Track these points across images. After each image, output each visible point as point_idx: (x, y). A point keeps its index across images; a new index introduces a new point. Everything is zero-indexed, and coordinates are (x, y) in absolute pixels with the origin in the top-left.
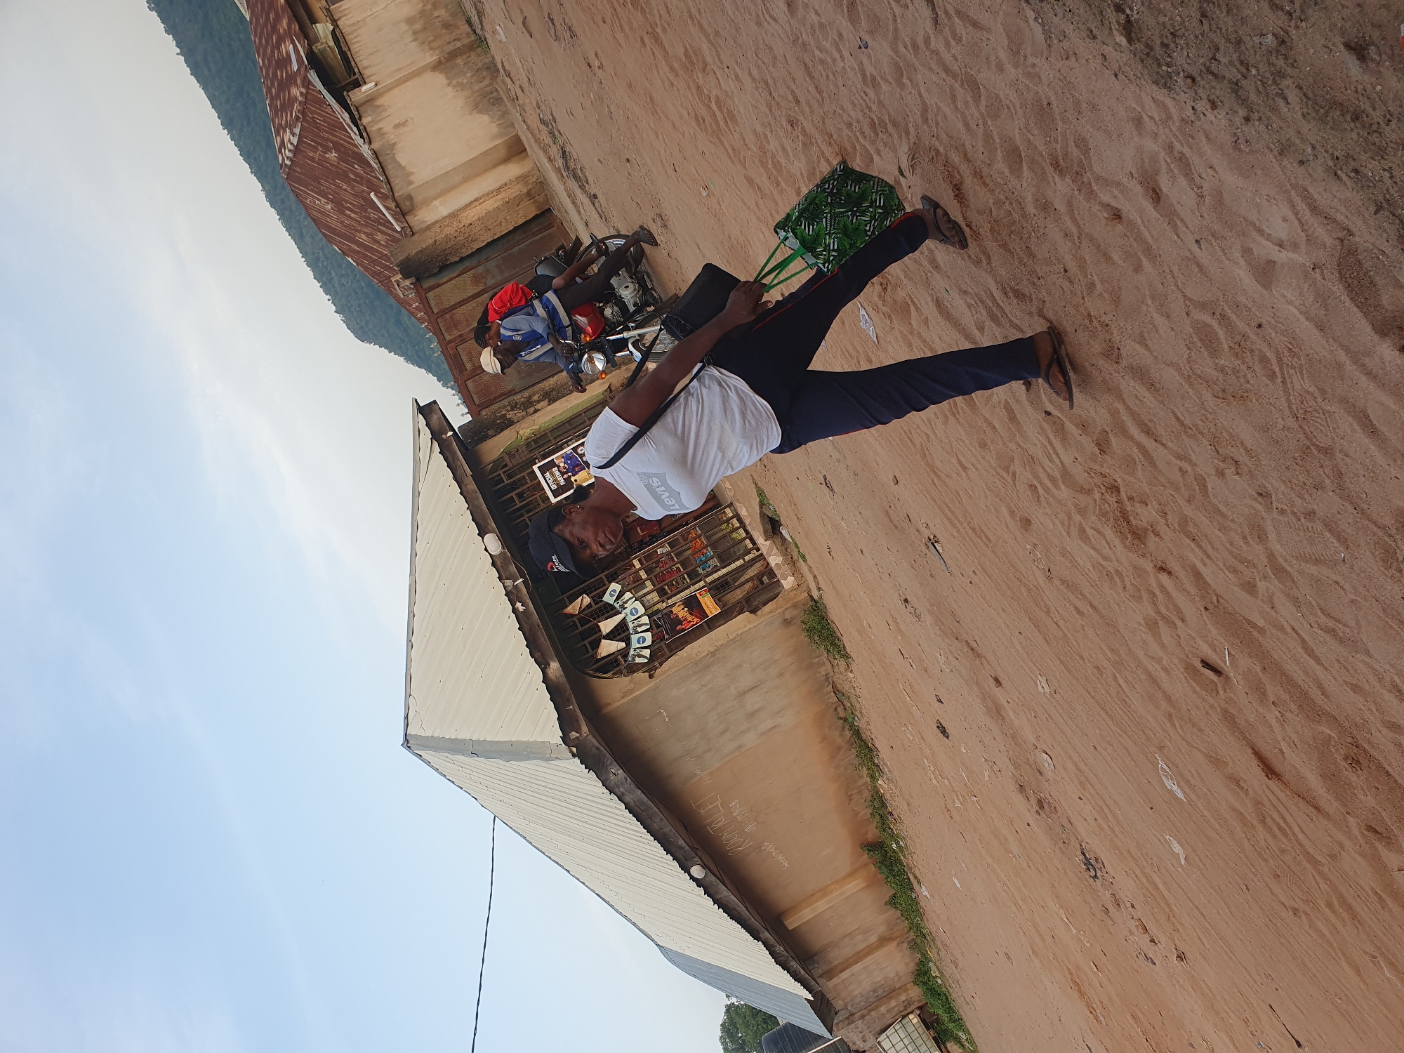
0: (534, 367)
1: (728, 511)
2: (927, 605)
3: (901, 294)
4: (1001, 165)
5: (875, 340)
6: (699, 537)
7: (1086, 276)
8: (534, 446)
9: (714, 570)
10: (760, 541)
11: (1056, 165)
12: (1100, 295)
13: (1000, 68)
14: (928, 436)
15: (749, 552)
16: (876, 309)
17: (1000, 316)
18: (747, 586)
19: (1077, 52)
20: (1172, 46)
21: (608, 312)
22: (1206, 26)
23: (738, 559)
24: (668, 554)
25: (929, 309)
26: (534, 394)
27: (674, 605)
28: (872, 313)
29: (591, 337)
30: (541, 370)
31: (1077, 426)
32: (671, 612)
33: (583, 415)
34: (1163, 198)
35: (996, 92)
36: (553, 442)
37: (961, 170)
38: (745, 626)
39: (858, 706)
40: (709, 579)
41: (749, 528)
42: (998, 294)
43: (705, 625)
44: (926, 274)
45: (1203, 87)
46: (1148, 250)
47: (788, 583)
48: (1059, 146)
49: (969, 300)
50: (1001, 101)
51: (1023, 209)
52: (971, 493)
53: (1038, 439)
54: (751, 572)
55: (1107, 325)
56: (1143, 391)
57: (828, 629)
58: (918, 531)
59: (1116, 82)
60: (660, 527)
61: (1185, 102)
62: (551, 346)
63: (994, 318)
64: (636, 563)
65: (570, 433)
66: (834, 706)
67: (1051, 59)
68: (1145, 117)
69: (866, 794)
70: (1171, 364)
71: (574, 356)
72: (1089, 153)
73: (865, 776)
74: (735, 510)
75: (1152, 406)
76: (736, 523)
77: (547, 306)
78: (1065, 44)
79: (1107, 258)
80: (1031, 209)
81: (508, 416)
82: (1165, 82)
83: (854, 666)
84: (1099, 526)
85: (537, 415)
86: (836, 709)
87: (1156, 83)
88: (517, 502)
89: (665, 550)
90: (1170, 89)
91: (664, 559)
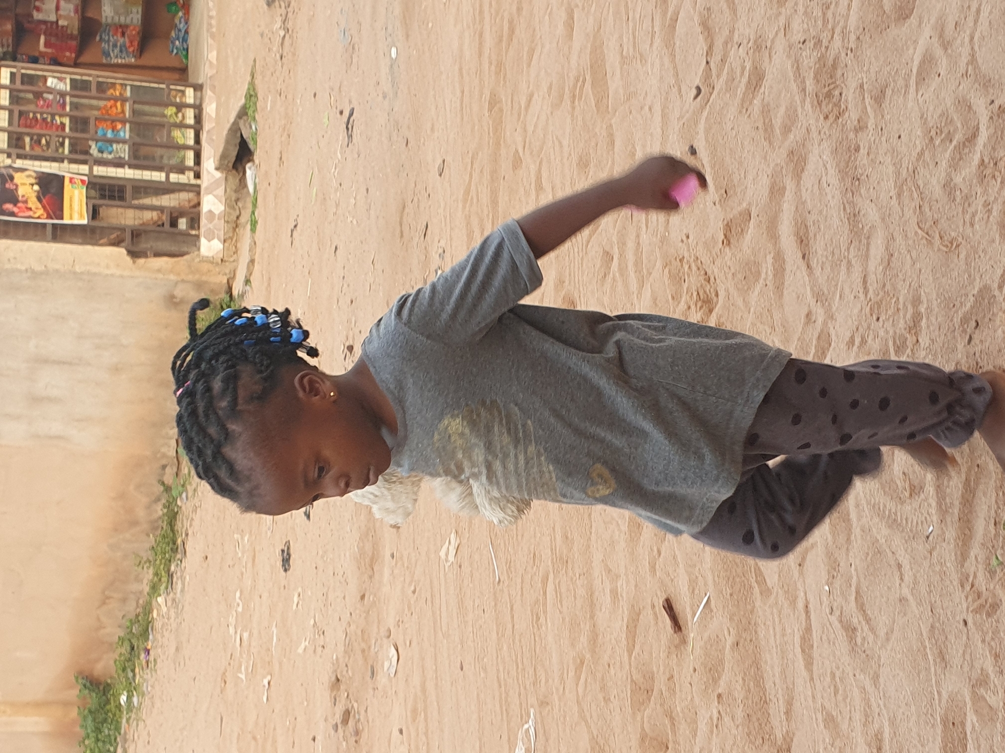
1: (190, 92)
6: (124, 100)
9: (116, 161)
10: (209, 164)
15: (181, 170)
18: (148, 216)
23: (160, 169)
24: (63, 94)
27: (22, 170)
32: (12, 178)
38: (108, 267)
40: (99, 170)
41: (204, 137)
43: (49, 229)
54: (167, 201)
60: (77, 57)
74: (201, 99)
76: (189, 116)
89: (60, 86)
91: (50, 97)
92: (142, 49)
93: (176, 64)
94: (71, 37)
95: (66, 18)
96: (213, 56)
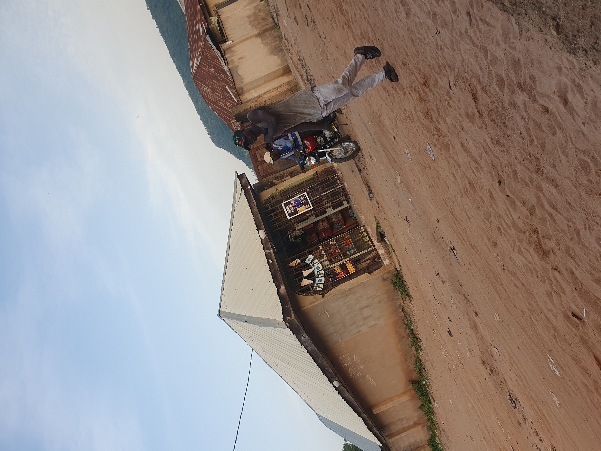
0: (286, 162)
1: (362, 228)
2: (448, 277)
3: (446, 140)
4: (495, 86)
5: (433, 159)
6: (349, 239)
7: (530, 137)
8: (283, 195)
9: (354, 253)
10: (375, 243)
11: (520, 87)
12: (536, 145)
13: (498, 44)
14: (454, 202)
15: (370, 247)
16: (435, 146)
17: (489, 152)
18: (368, 262)
19: (533, 37)
20: (577, 36)
21: (319, 140)
22: (593, 28)
23: (365, 250)
24: (335, 245)
25: (458, 147)
26: (285, 173)
27: (335, 267)
28: (433, 147)
29: (310, 150)
30: (289, 163)
31: (520, 202)
32: (334, 269)
33: (304, 183)
34: (569, 103)
35: (495, 54)
36: (291, 194)
37: (477, 88)
38: (366, 279)
39: (413, 319)
40: (352, 257)
41: (371, 237)
42: (489, 142)
43: (348, 277)
44: (458, 132)
45: (591, 55)
46: (560, 126)
47: (386, 262)
48: (522, 78)
49: (476, 144)
50: (497, 58)
51: (503, 105)
52: (471, 229)
53: (503, 207)
54: (370, 256)
55: (538, 159)
56: (552, 189)
57: (403, 284)
58: (446, 244)
59: (551, 51)
60: (332, 233)
61: (582, 61)
62: (294, 153)
63: (486, 152)
64: (321, 247)
65: (298, 190)
66: (403, 319)
67: (521, 40)
68: (563, 67)
69: (414, 358)
70: (566, 178)
71: (303, 157)
72: (535, 82)
73: (414, 350)
74: (366, 228)
75: (557, 196)
76: (365, 234)
77: (294, 137)
78: (528, 34)
79: (541, 129)
80: (507, 106)
81: (273, 182)
82: (573, 52)
83: (413, 302)
84: (528, 248)
85: (285, 182)
86: (403, 320)
87: (569, 52)
88: (274, 217)
89: (334, 243)
90: (575, 55)
91: (333, 246)
92: (345, 224)
93: (355, 222)
94: (329, 229)
95: (326, 226)
96: (363, 217)
